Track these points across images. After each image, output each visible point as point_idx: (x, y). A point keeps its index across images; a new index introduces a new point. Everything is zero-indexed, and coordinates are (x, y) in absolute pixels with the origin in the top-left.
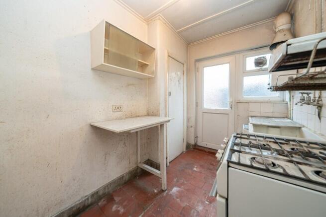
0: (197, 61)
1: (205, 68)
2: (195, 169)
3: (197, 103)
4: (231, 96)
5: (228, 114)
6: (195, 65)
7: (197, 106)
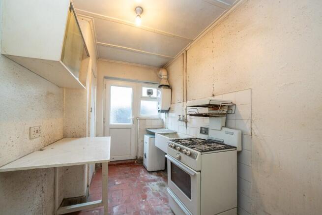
0: (105, 77)
1: (112, 87)
2: (117, 183)
3: (104, 119)
4: (133, 113)
5: (130, 128)
6: (104, 81)
7: (104, 122)
